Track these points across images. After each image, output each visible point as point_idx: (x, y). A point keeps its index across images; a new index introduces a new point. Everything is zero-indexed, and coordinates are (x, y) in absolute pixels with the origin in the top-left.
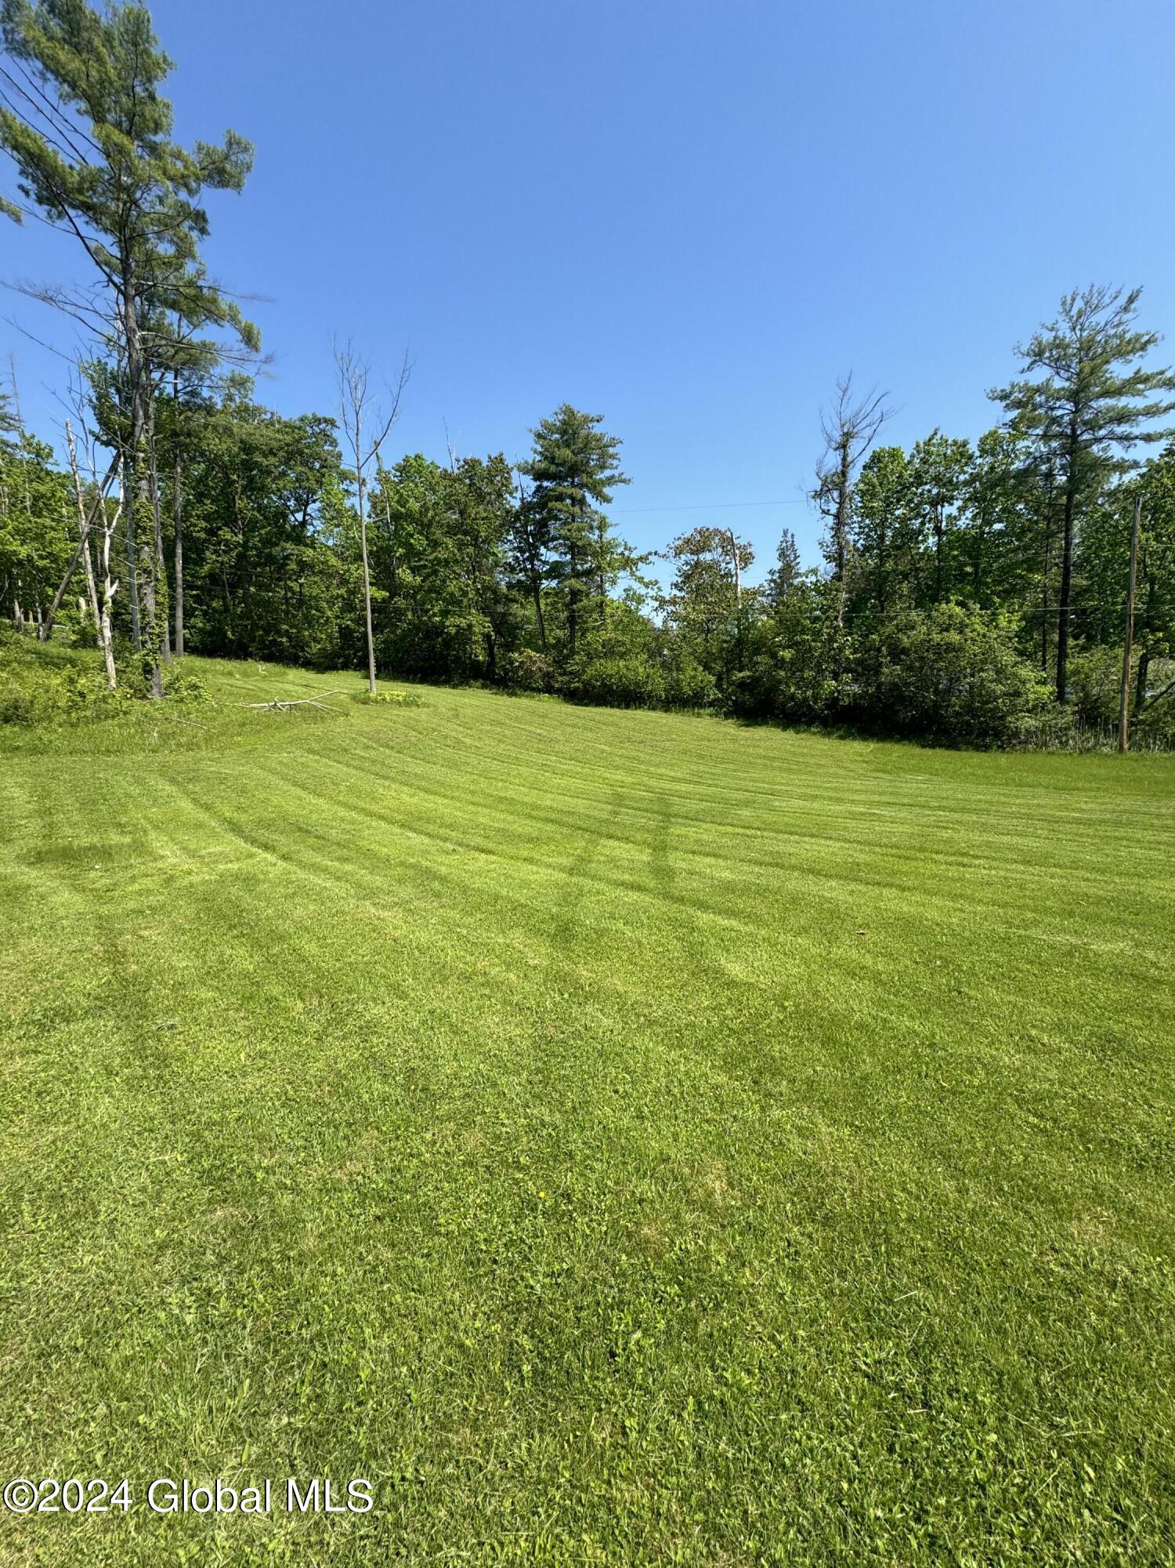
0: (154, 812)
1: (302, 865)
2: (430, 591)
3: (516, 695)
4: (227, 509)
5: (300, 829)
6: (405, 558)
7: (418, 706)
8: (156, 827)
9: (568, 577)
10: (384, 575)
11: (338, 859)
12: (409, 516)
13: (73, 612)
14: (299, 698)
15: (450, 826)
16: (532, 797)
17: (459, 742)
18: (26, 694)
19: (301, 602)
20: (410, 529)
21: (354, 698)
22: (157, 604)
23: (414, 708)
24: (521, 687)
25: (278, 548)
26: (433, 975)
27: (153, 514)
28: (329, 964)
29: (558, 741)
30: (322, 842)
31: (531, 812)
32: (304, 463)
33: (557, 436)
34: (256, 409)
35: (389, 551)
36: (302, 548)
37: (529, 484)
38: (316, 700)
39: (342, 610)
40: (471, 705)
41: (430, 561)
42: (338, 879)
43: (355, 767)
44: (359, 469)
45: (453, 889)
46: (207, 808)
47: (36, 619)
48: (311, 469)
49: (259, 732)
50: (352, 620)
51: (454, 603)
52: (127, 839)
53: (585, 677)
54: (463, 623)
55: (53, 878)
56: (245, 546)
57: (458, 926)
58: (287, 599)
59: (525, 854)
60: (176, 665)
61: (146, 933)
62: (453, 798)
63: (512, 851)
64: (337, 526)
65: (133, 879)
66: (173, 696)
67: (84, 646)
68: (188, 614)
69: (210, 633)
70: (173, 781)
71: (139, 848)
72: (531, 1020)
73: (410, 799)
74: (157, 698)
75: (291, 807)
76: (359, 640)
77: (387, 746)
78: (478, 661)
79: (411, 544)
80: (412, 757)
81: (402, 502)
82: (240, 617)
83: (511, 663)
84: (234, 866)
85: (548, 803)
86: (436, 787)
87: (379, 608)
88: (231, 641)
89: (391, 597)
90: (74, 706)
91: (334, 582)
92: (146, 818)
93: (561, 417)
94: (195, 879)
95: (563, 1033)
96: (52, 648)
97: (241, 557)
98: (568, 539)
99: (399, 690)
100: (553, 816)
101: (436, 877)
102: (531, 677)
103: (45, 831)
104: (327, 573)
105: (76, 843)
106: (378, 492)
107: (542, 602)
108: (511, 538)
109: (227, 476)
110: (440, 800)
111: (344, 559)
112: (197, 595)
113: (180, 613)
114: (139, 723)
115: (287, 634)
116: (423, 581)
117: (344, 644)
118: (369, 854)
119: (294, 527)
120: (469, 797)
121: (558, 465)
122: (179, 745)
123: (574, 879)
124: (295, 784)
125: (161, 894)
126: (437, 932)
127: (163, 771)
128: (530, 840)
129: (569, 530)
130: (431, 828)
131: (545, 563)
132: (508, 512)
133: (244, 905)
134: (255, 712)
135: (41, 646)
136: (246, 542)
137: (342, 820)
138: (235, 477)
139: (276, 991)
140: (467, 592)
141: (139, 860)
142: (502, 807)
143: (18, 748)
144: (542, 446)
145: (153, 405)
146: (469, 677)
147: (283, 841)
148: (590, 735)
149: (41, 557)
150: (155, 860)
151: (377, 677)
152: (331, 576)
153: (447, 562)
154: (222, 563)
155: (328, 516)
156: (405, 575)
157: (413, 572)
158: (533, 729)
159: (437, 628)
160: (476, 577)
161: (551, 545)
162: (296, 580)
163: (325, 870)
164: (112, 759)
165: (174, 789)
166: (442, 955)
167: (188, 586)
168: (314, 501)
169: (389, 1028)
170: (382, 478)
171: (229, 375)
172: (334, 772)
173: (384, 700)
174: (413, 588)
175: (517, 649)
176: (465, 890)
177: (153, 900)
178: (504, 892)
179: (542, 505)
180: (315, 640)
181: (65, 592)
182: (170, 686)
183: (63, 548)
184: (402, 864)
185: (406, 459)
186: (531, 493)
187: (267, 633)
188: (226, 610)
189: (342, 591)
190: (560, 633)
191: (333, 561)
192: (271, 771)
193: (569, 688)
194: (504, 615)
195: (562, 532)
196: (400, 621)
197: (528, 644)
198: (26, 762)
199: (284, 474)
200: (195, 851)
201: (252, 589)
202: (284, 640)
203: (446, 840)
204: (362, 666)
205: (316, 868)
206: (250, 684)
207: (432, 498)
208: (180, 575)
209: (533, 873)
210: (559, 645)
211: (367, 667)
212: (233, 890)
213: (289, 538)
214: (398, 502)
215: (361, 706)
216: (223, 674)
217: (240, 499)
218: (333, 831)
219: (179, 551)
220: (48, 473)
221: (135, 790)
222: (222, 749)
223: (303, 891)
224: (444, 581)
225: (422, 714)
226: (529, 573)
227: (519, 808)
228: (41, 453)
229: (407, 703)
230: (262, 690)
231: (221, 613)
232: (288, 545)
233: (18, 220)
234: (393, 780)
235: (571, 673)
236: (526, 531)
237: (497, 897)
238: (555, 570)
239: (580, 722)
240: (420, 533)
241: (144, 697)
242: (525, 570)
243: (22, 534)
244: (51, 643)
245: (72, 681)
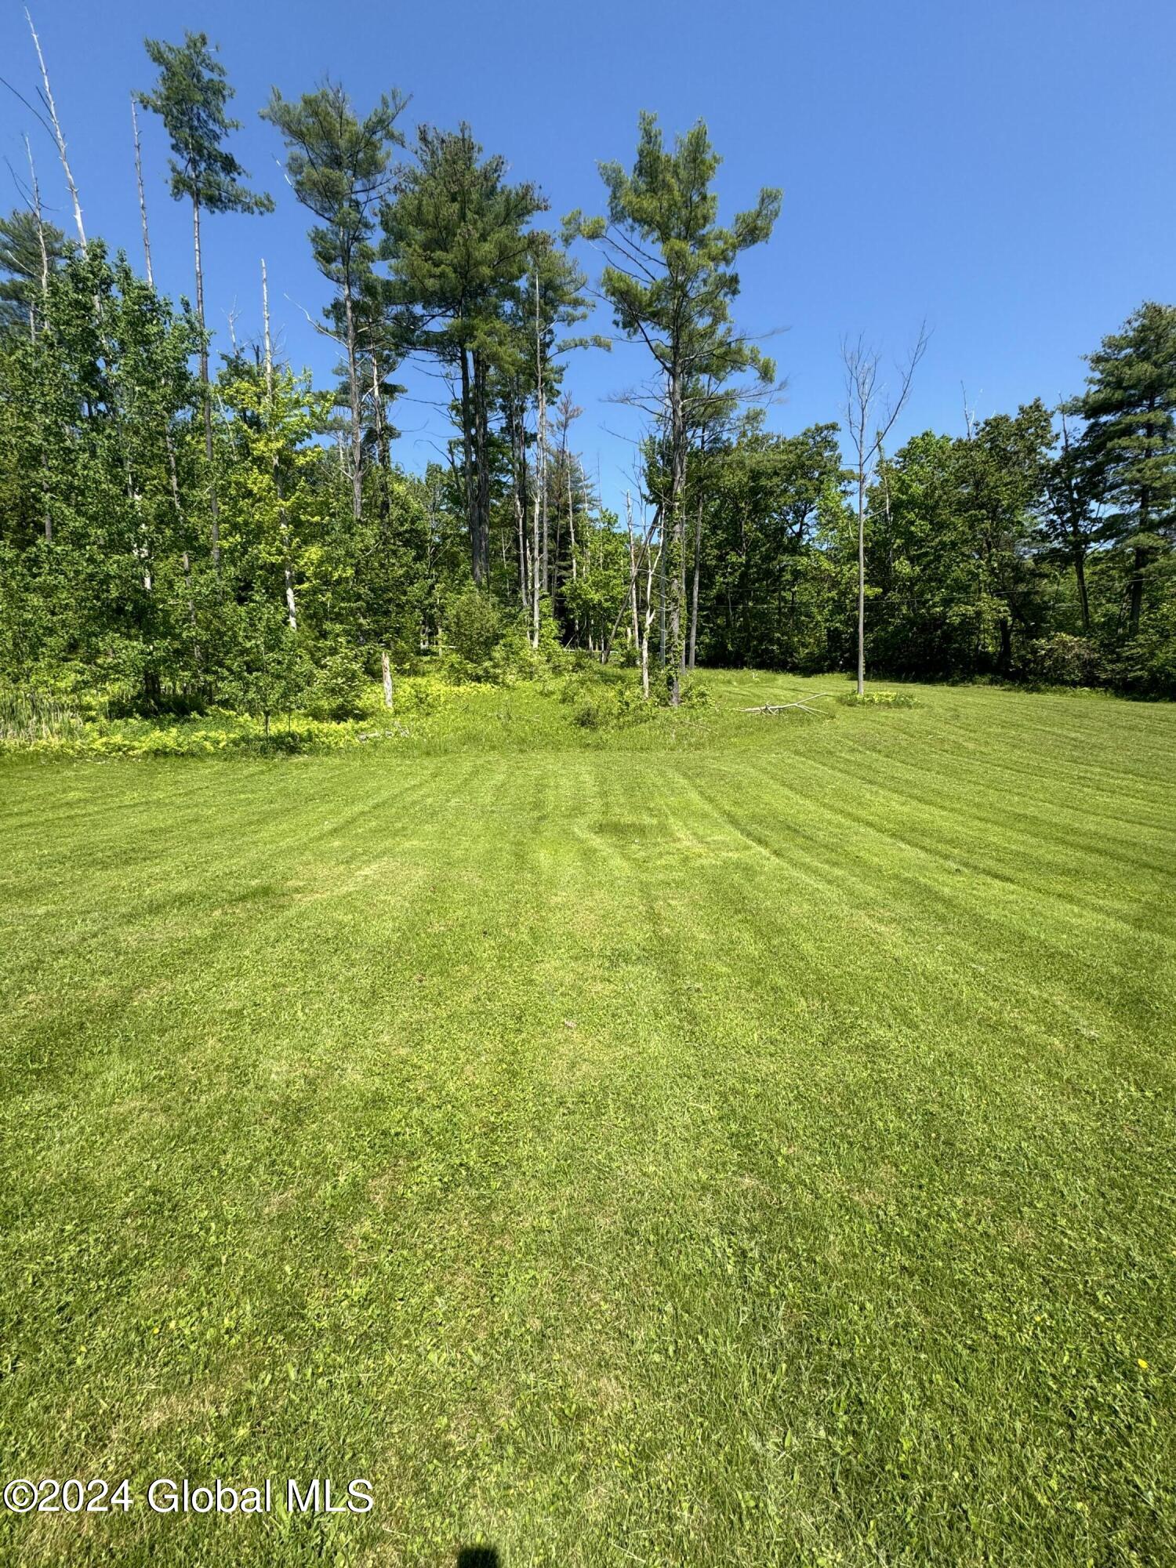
0: (673, 800)
1: (794, 864)
2: (930, 580)
3: (1038, 691)
4: (734, 535)
5: (789, 828)
6: (904, 548)
7: (910, 707)
8: (674, 814)
9: (1134, 532)
10: (880, 572)
11: (827, 862)
12: (912, 503)
13: (623, 640)
14: (787, 702)
15: (950, 842)
16: (1065, 817)
17: (959, 746)
18: (594, 704)
19: (792, 610)
20: (911, 516)
21: (840, 700)
22: (681, 626)
23: (906, 709)
24: (1046, 680)
25: (775, 563)
26: (947, 1012)
27: (680, 552)
28: (827, 968)
29: (1103, 748)
30: (810, 843)
31: (1065, 837)
32: (805, 475)
33: (1129, 351)
34: (765, 437)
35: (885, 544)
36: (797, 558)
37: (1079, 425)
38: (803, 703)
39: (832, 613)
40: (975, 704)
41: (932, 547)
42: (830, 882)
43: (840, 770)
44: (861, 465)
45: (961, 915)
46: (711, 800)
47: (600, 649)
48: (810, 479)
49: (752, 733)
50: (841, 622)
51: (963, 589)
52: (655, 821)
53: (1154, 663)
54: (971, 610)
55: (610, 845)
56: (748, 565)
57: (973, 961)
58: (779, 609)
59: (1060, 888)
60: (691, 676)
61: (673, 903)
62: (952, 810)
63: (1041, 883)
64: (832, 530)
65: (661, 855)
66: (687, 703)
67: (628, 666)
68: (699, 633)
69: (714, 647)
70: (685, 775)
71: (663, 829)
72: (1095, 1110)
73: (902, 808)
74: (675, 705)
75: (779, 805)
76: (847, 640)
77: (874, 750)
78: (987, 653)
79: (912, 533)
80: (903, 762)
81: (904, 487)
82: (739, 631)
83: (1034, 652)
84: (734, 856)
85: (1093, 828)
86: (931, 797)
87: (871, 606)
88: (730, 652)
89: (885, 593)
90: (621, 714)
91: (826, 586)
92: (667, 805)
93: (1136, 324)
94: (705, 862)
95: (1149, 1145)
96: (609, 669)
97: (743, 576)
98: (1137, 482)
99: (888, 690)
100: (1101, 845)
101: (938, 898)
102: (1064, 667)
103: (604, 809)
104: (818, 578)
105: (622, 821)
106: (876, 485)
107: (1087, 571)
108: (1045, 497)
109: (737, 506)
110: (936, 811)
111: (836, 562)
112: (707, 615)
113: (694, 633)
114: (662, 726)
115: (779, 642)
116: (923, 570)
117: (830, 647)
118: (857, 861)
119: (791, 539)
120: (975, 810)
121: (1126, 389)
122: (690, 745)
123: (1145, 935)
124: (784, 784)
125: (681, 871)
126: (945, 962)
127: (677, 766)
128: (1066, 872)
129: (1139, 471)
130: (927, 842)
131: (1095, 521)
132: (1042, 468)
133: (745, 893)
134: (749, 715)
135: (603, 668)
136: (748, 561)
137: (830, 823)
138: (743, 505)
139: (781, 982)
140: (978, 575)
141: (664, 840)
142: (1022, 826)
143: (588, 745)
144: (1102, 372)
145: (686, 459)
146: (974, 672)
147: (774, 837)
148: (1160, 740)
149: (606, 600)
150: (674, 841)
151: (866, 678)
152: (823, 580)
153: (953, 544)
154: (727, 584)
155: (824, 521)
156: (903, 567)
157: (912, 562)
158: (1065, 733)
159: (936, 619)
160: (991, 556)
161: (1108, 495)
162: (789, 590)
163: (815, 871)
164: (644, 755)
165: (686, 782)
166: (955, 990)
167: (701, 608)
168: (811, 510)
169: (898, 1056)
170: (883, 469)
171: (745, 413)
172: (820, 774)
173: (872, 701)
174: (910, 579)
175: (1045, 634)
176: (977, 920)
177: (676, 875)
178: (1033, 932)
179: (1095, 449)
180: (804, 645)
181: (619, 625)
182: (685, 695)
183: (619, 591)
184: (896, 877)
185: (912, 442)
186: (1079, 436)
187: (760, 642)
188: (728, 625)
189: (834, 594)
190: (1114, 608)
191: (826, 565)
192: (764, 771)
193: (1124, 679)
194: (1028, 594)
195: (1127, 475)
196: (893, 616)
197: (1060, 627)
198: (590, 755)
199: (785, 490)
200: (703, 837)
201: (750, 604)
202: (775, 647)
203: (946, 857)
204: (850, 667)
205: (807, 868)
206: (746, 690)
207: (941, 475)
208: (696, 600)
209: (1075, 916)
210: (1112, 622)
211: (855, 668)
212: (736, 877)
213: (786, 550)
214: (900, 490)
215: (847, 708)
216: (723, 683)
217: (746, 523)
218: (821, 833)
219: (697, 579)
220: (614, 535)
221: (660, 781)
222: (722, 749)
223: (793, 888)
224: (949, 567)
225: (915, 715)
226: (1071, 538)
227: (1044, 828)
228: (611, 521)
229: (898, 704)
230: (755, 695)
231: (723, 629)
232: (784, 558)
233: (609, 349)
234: (882, 786)
235: (1128, 659)
236: (1069, 488)
237: (1023, 937)
238: (1112, 528)
239: (1143, 723)
240: (923, 518)
241: (667, 705)
242: (1064, 534)
243: (597, 585)
244: (608, 665)
245: (621, 693)
